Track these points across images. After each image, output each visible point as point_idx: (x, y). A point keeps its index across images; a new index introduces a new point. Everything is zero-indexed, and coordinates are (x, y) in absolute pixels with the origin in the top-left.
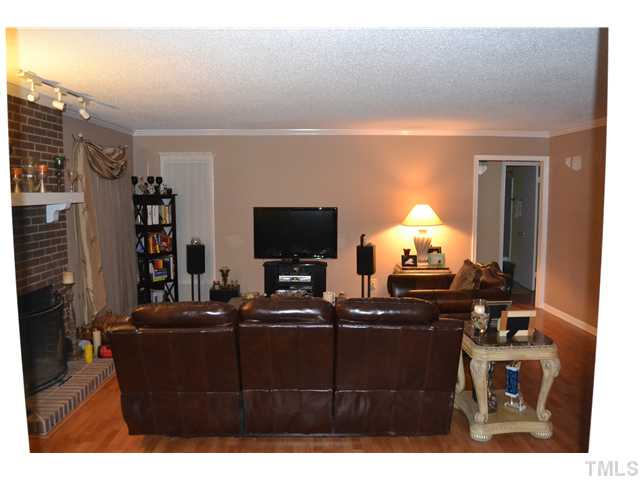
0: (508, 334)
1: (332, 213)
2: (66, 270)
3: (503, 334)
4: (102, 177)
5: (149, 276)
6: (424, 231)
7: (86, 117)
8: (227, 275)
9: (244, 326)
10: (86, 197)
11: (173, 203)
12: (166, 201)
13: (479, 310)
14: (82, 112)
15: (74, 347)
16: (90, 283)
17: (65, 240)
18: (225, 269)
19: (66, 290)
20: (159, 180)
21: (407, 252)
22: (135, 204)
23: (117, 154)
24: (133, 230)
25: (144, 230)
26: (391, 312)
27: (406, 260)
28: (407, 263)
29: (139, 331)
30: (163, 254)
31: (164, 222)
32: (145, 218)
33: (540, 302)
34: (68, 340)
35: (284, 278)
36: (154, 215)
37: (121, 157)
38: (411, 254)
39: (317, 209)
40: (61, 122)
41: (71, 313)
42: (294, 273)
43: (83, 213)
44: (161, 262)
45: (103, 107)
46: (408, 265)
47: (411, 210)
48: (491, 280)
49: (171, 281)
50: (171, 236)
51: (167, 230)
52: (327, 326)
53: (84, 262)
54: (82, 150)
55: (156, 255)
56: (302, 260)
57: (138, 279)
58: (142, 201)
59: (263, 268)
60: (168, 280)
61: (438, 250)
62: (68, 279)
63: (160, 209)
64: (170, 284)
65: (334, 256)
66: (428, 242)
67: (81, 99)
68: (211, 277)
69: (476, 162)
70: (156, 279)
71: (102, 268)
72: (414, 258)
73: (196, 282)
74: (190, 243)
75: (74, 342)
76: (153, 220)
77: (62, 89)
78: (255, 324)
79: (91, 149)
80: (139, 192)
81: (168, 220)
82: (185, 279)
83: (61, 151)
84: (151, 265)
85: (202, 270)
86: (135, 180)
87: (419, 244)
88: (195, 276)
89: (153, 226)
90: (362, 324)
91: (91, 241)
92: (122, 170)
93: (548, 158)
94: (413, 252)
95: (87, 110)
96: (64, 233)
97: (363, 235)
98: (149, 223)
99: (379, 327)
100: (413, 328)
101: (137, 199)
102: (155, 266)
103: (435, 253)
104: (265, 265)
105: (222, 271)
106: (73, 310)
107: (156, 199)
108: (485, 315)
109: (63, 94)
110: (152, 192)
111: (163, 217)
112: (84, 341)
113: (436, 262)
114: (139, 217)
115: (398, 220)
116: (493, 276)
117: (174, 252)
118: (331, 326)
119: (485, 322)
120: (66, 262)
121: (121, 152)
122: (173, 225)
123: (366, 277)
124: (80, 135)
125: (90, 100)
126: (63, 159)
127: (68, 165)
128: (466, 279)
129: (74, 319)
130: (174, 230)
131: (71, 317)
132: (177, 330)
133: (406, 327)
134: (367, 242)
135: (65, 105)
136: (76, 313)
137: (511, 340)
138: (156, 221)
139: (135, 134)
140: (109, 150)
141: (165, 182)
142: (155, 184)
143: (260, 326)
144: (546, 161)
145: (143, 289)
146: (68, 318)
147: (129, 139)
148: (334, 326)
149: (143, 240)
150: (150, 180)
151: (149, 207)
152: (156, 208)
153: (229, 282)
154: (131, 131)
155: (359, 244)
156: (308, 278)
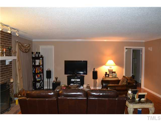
0: (139, 100)
1: (86, 62)
2: (11, 78)
3: (137, 99)
4: (23, 52)
5: (36, 79)
6: (111, 67)
7: (18, 35)
8: (57, 79)
9: (59, 98)
10: (18, 58)
11: (43, 59)
12: (41, 59)
13: (130, 92)
14: (17, 34)
15: (13, 100)
16: (18, 81)
17: (11, 70)
18: (57, 77)
19: (11, 84)
20: (39, 53)
21: (106, 73)
22: (33, 59)
23: (28, 46)
24: (32, 67)
25: (35, 66)
26: (104, 94)
27: (106, 75)
28: (106, 76)
29: (28, 99)
30: (40, 73)
31: (40, 64)
32: (35, 63)
33: (143, 87)
34: (11, 98)
35: (73, 80)
36: (37, 62)
37: (29, 47)
38: (107, 73)
39: (82, 61)
40: (11, 37)
41: (12, 90)
42: (75, 78)
43: (17, 62)
44: (39, 75)
45: (23, 33)
47: (107, 61)
48: (131, 82)
49: (42, 80)
50: (42, 68)
51: (41, 66)
52: (85, 98)
53: (17, 75)
54: (17, 45)
55: (38, 73)
56: (77, 75)
57: (33, 80)
58: (34, 59)
59: (67, 77)
60: (41, 80)
61: (115, 72)
62: (12, 81)
63: (39, 61)
64: (42, 81)
65: (86, 74)
66: (112, 70)
67: (16, 30)
68: (53, 79)
69: (125, 49)
70: (38, 80)
71: (22, 77)
72: (108, 75)
73: (49, 81)
74: (47, 70)
75: (13, 98)
76: (37, 64)
77: (10, 27)
78: (63, 97)
79: (20, 44)
80: (34, 56)
81: (41, 64)
82: (46, 80)
83: (11, 45)
84: (36, 76)
85: (50, 78)
86: (33, 53)
87: (109, 71)
88: (49, 79)
89: (37, 65)
90: (95, 98)
91: (19, 70)
92: (29, 50)
93: (144, 47)
94: (108, 73)
95: (18, 34)
96: (11, 68)
97: (94, 68)
98: (36, 65)
99: (101, 99)
100: (111, 99)
101: (33, 58)
102: (38, 76)
103: (114, 73)
104: (68, 76)
105: (56, 78)
106: (13, 90)
107: (38, 58)
108: (132, 94)
109: (11, 29)
110: (37, 56)
111: (40, 63)
112: (16, 98)
113: (114, 76)
114: (33, 63)
115: (104, 64)
116: (131, 81)
117: (43, 73)
118: (86, 98)
119: (131, 96)
120: (11, 76)
121: (29, 45)
122: (43, 65)
123: (95, 80)
124: (17, 41)
125: (19, 31)
126: (11, 47)
127: (12, 49)
128: (124, 82)
129: (13, 92)
130: (43, 66)
131: (12, 91)
132: (39, 99)
133: (109, 99)
134: (95, 70)
135: (11, 32)
136: (14, 90)
137: (140, 102)
138: (38, 64)
139: (33, 41)
140: (26, 45)
141: (41, 53)
142: (38, 54)
143: (64, 98)
144: (144, 48)
145: (34, 83)
146: (11, 92)
147: (32, 42)
148: (87, 98)
149: (34, 69)
150: (37, 53)
151: (36, 60)
152: (38, 60)
153: (58, 81)
154: (32, 40)
155: (93, 71)
156: (79, 80)
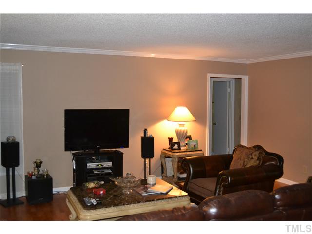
6: (183, 125)
8: (40, 166)
21: (170, 140)
28: (174, 147)
35: (91, 165)
38: (174, 141)
46: (175, 149)
65: (127, 146)
66: (185, 132)
69: (210, 79)
72: (178, 144)
97: (146, 129)
104: (74, 156)
105: (36, 163)
113: (193, 146)
123: (147, 160)
155: (143, 135)
156: (109, 164)
